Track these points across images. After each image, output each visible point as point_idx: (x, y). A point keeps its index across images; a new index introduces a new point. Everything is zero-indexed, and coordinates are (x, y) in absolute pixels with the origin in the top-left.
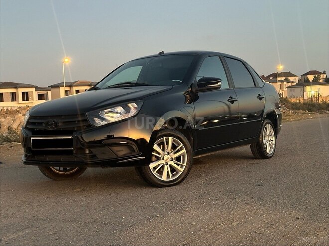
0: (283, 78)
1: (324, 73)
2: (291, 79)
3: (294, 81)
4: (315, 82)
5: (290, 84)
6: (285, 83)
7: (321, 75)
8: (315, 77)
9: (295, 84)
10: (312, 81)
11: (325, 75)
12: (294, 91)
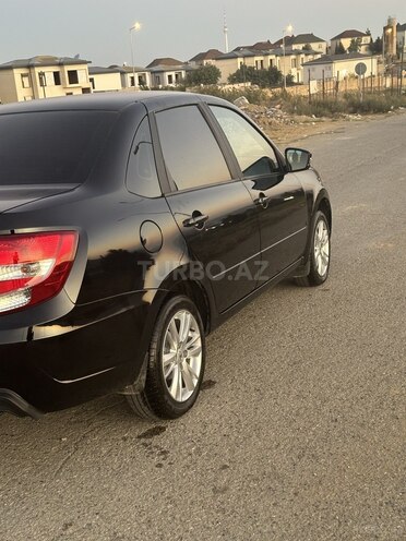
0: (300, 47)
1: (368, 34)
2: (314, 46)
3: (320, 50)
4: (353, 52)
5: (310, 57)
6: (302, 56)
7: (363, 38)
8: (353, 41)
9: (319, 56)
10: (349, 48)
11: (369, 38)
12: (314, 70)
